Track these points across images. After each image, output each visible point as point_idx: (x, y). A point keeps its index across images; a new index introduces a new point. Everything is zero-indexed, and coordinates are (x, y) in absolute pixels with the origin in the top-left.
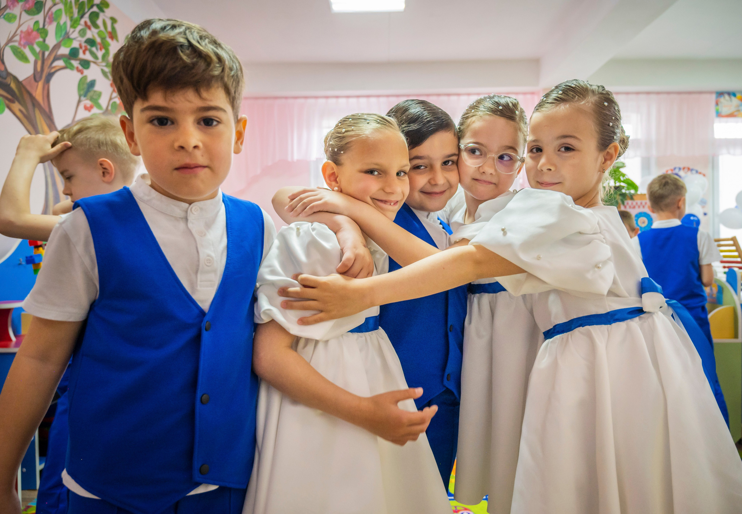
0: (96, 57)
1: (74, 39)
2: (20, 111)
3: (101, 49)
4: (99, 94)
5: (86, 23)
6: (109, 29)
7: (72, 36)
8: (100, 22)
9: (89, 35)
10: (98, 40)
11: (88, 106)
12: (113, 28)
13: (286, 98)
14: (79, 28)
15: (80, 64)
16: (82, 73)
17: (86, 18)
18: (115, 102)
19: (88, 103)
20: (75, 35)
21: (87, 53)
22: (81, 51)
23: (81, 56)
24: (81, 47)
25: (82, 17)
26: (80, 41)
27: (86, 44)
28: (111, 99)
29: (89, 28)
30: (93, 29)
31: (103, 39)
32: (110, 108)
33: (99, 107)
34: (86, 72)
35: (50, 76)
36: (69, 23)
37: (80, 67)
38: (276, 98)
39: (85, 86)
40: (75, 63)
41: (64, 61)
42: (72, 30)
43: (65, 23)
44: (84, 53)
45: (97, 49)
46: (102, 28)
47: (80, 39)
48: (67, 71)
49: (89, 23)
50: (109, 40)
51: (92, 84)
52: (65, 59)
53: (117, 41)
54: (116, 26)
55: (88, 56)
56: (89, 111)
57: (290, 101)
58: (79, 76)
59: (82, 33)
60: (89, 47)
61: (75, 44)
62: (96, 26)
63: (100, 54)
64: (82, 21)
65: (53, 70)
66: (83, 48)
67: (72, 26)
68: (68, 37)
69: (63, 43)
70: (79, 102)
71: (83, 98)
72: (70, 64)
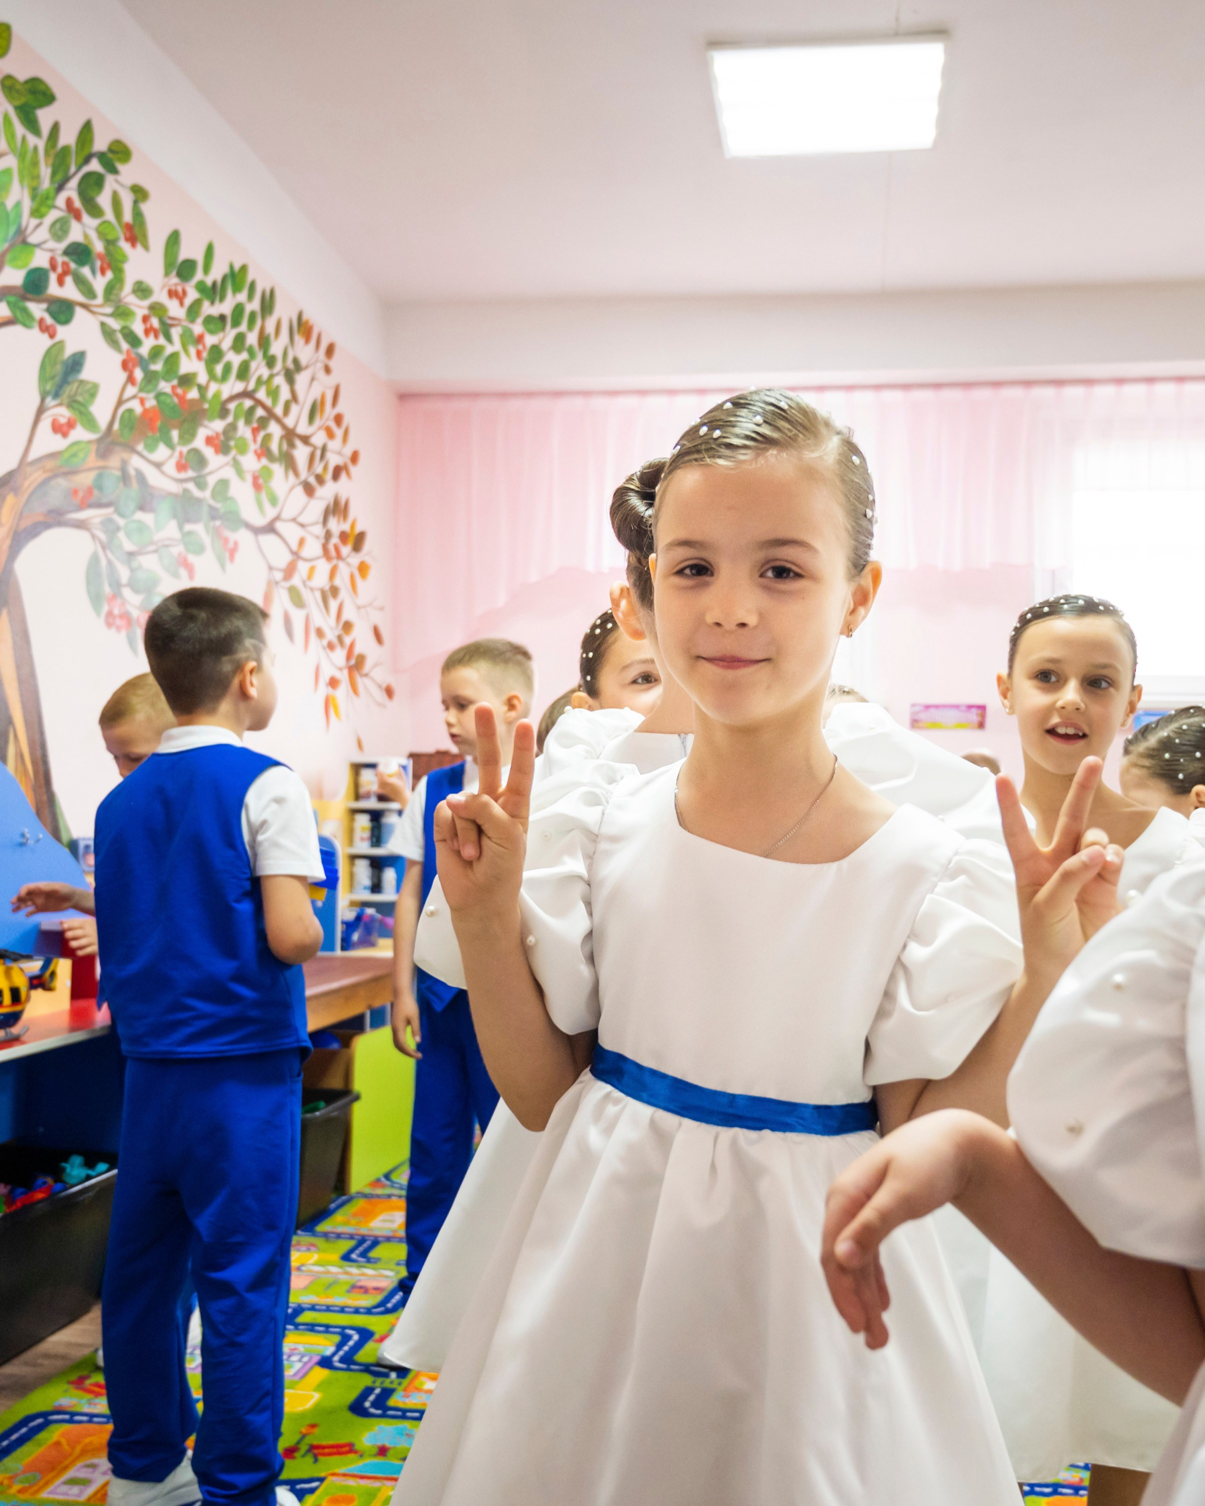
0: (89, 292)
1: (38, 246)
3: (103, 272)
4: (93, 391)
5: (69, 202)
6: (128, 217)
7: (33, 239)
8: (104, 200)
9: (76, 233)
10: (98, 247)
11: (63, 421)
12: (138, 214)
13: (587, 394)
14: (53, 215)
15: (48, 310)
16: (52, 336)
17: (71, 191)
18: (130, 411)
19: (63, 413)
20: (40, 234)
21: (69, 280)
22: (53, 277)
23: (53, 289)
24: (53, 267)
25: (60, 188)
26: (51, 250)
27: (66, 259)
28: (120, 402)
29: (78, 217)
30: (86, 218)
31: (110, 243)
32: (116, 426)
33: (90, 423)
34: (62, 332)
36: (27, 205)
37: (49, 321)
38: (558, 394)
39: (59, 368)
40: (37, 309)
41: (9, 303)
42: (34, 222)
43: (18, 204)
44: (61, 282)
45: (93, 272)
46: (109, 215)
47: (52, 244)
48: (17, 329)
49: (77, 204)
50: (125, 246)
51: (76, 362)
52: (12, 299)
53: (146, 247)
54: (146, 208)
55: (69, 291)
56: (65, 435)
57: (599, 402)
58: (44, 342)
59: (59, 230)
60: (73, 266)
61: (40, 260)
62: (95, 210)
63: (99, 283)
64: (61, 201)
66: (60, 270)
67: (36, 213)
68: (24, 242)
69: (9, 256)
70: (41, 411)
71: (50, 402)
72: (25, 311)
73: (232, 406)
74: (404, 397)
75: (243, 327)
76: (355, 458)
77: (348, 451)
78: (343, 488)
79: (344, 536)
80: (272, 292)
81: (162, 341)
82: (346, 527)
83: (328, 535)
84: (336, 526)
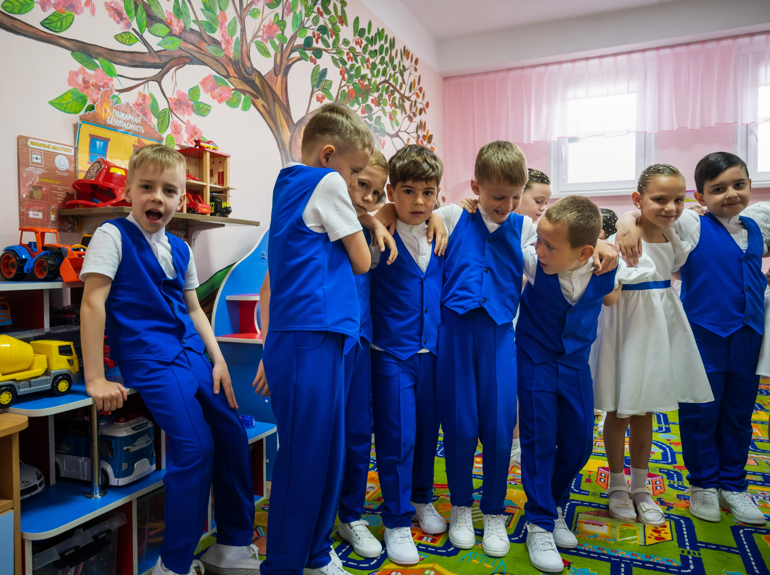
0: (327, 45)
1: (308, 28)
2: (263, 106)
3: (332, 37)
4: (330, 84)
5: (318, 9)
6: (340, 13)
7: (306, 26)
8: (331, 7)
9: (321, 22)
10: (330, 26)
11: (320, 96)
12: (343, 12)
13: (522, 68)
14: (314, 15)
15: (313, 53)
16: (315, 64)
17: (319, 5)
18: (344, 91)
19: (320, 93)
20: (309, 24)
21: (320, 40)
22: (314, 40)
23: (315, 45)
24: (314, 36)
25: (315, 4)
26: (313, 29)
27: (318, 32)
28: (340, 88)
29: (322, 16)
30: (325, 15)
31: (334, 24)
32: (339, 97)
33: (330, 97)
34: (318, 61)
35: (288, 67)
36: (304, 12)
37: (314, 57)
38: (510, 70)
39: (318, 76)
40: (309, 53)
41: (299, 51)
42: (306, 19)
43: (301, 12)
44: (317, 42)
45: (328, 37)
46: (333, 13)
47: (313, 27)
48: (303, 61)
49: (321, 10)
50: (339, 25)
51: (324, 73)
52: (300, 50)
53: (347, 26)
54: (345, 9)
55: (320, 45)
56: (321, 102)
57: (528, 71)
58: (312, 66)
59: (315, 21)
60: (321, 35)
61: (309, 33)
62: (328, 12)
63: (331, 41)
64: (315, 10)
65: (290, 63)
66: (316, 37)
67: (307, 15)
68: (304, 27)
69: (298, 33)
70: (312, 93)
71: (315, 89)
72: (305, 54)
73: (380, 87)
74: (445, 79)
75: (384, 55)
76: (427, 105)
77: (425, 102)
78: (423, 117)
79: (424, 137)
80: (394, 38)
81: (354, 62)
82: (425, 133)
83: (418, 137)
84: (421, 133)
